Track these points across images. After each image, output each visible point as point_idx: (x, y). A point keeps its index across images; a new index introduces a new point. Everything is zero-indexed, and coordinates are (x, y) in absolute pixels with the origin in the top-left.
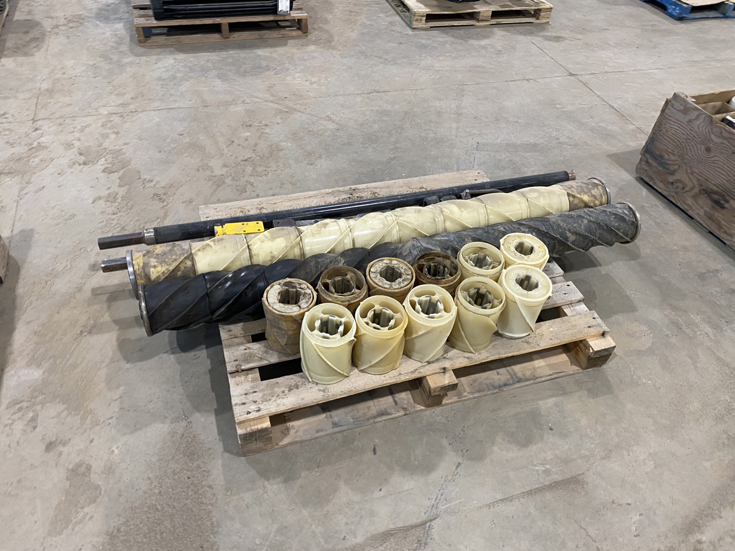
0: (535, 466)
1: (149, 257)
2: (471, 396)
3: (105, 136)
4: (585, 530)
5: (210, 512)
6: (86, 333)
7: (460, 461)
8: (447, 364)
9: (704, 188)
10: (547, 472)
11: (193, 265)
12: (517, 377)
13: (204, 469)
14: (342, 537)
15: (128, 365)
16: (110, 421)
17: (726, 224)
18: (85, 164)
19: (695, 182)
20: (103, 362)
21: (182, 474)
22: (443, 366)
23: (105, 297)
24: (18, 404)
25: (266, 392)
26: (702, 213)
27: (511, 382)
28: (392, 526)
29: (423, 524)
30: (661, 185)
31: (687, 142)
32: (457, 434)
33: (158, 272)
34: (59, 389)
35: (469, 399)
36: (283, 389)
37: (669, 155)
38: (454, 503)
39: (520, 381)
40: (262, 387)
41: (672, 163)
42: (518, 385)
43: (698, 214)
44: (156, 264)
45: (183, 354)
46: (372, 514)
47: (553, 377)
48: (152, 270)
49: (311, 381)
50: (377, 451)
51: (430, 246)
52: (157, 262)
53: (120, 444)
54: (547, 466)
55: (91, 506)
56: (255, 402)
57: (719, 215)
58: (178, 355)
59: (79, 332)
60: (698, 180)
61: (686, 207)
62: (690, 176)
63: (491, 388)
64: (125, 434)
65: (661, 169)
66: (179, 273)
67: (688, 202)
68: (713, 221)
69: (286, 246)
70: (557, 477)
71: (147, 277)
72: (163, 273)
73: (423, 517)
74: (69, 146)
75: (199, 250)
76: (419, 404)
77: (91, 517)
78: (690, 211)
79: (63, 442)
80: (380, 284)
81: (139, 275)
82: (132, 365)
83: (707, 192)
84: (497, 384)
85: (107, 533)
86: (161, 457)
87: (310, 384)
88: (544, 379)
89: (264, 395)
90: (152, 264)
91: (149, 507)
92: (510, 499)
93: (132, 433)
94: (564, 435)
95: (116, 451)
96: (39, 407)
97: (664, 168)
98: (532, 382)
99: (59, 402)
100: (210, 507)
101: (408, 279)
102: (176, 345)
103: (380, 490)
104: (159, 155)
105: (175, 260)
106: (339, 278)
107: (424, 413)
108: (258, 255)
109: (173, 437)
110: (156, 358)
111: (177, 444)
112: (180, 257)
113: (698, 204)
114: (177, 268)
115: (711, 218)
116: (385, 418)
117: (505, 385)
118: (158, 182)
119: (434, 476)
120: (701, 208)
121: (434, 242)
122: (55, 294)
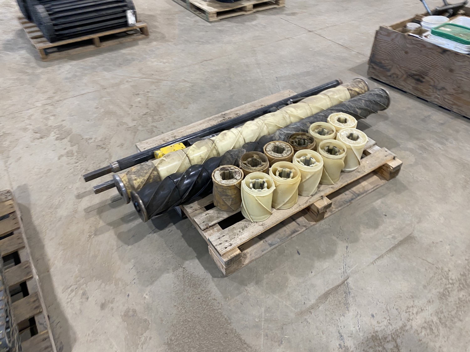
0: (386, 236)
1: (130, 175)
2: (337, 210)
3: (47, 119)
4: (426, 260)
5: (221, 313)
6: (93, 236)
7: (347, 245)
8: (322, 194)
9: (409, 74)
10: (394, 238)
11: (158, 173)
12: (357, 194)
13: (205, 291)
14: (303, 303)
15: (130, 247)
16: (134, 281)
17: (425, 90)
18: (42, 138)
19: (403, 72)
20: (112, 249)
21: (194, 298)
22: (321, 195)
23: (95, 212)
24: (69, 288)
25: (230, 234)
26: (411, 88)
27: (355, 197)
28: (327, 289)
29: (343, 282)
30: (384, 78)
31: (393, 51)
32: (339, 232)
33: (139, 182)
34: (92, 272)
35: (337, 212)
36: (239, 230)
37: (384, 61)
38: (354, 267)
39: (359, 195)
40: (226, 232)
41: (388, 64)
42: (359, 198)
43: (409, 89)
44: (136, 178)
45: (161, 231)
46: (313, 286)
47: (374, 189)
48: (134, 182)
49: (252, 222)
50: (300, 252)
51: (289, 132)
52: (136, 176)
53: (147, 292)
54: (393, 235)
55: (147, 332)
56: (227, 241)
57: (420, 87)
58: (158, 233)
59: (88, 236)
60: (405, 71)
61: (401, 87)
62: (400, 69)
63: (346, 203)
64: (147, 286)
65: (381, 69)
66: (151, 180)
67: (402, 84)
68: (418, 90)
69: (208, 151)
70: (400, 238)
71: (133, 187)
72: (142, 182)
73: (341, 280)
74: (25, 129)
75: (159, 164)
76: (311, 221)
77: (150, 338)
78: (404, 89)
79: (110, 301)
80: (275, 156)
81: (127, 187)
82: (132, 246)
83: (412, 76)
84: (348, 200)
85: (165, 344)
86: (176, 292)
87: (252, 223)
88: (370, 191)
89: (230, 236)
90: (134, 178)
91: (183, 321)
92: (382, 257)
93: (151, 284)
94: (394, 217)
95: (147, 297)
96: (84, 286)
97: (383, 68)
98: (365, 194)
99: (96, 280)
100: (219, 310)
101: (289, 150)
102: (154, 228)
103: (312, 272)
104: (87, 122)
105: (146, 173)
106: (250, 159)
107: (316, 226)
108: (193, 160)
109: (178, 279)
110: (146, 238)
111: (183, 282)
112: (149, 171)
113: (407, 83)
114: (149, 178)
115: (416, 89)
116: (296, 234)
117: (352, 199)
118: (96, 138)
119: (337, 257)
120: (409, 86)
121: (290, 129)
122: (61, 218)
